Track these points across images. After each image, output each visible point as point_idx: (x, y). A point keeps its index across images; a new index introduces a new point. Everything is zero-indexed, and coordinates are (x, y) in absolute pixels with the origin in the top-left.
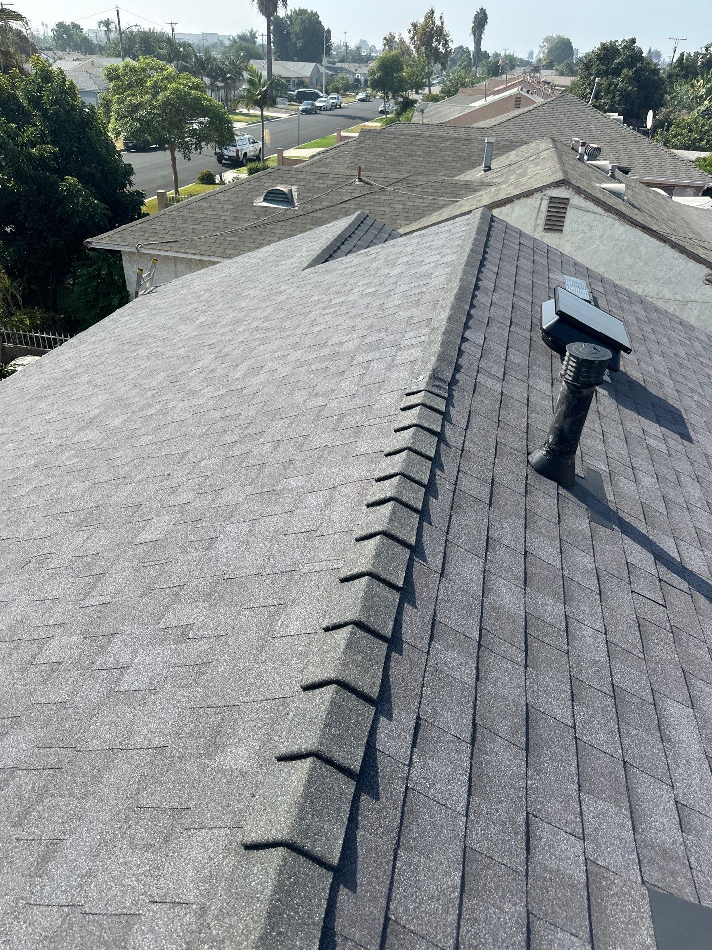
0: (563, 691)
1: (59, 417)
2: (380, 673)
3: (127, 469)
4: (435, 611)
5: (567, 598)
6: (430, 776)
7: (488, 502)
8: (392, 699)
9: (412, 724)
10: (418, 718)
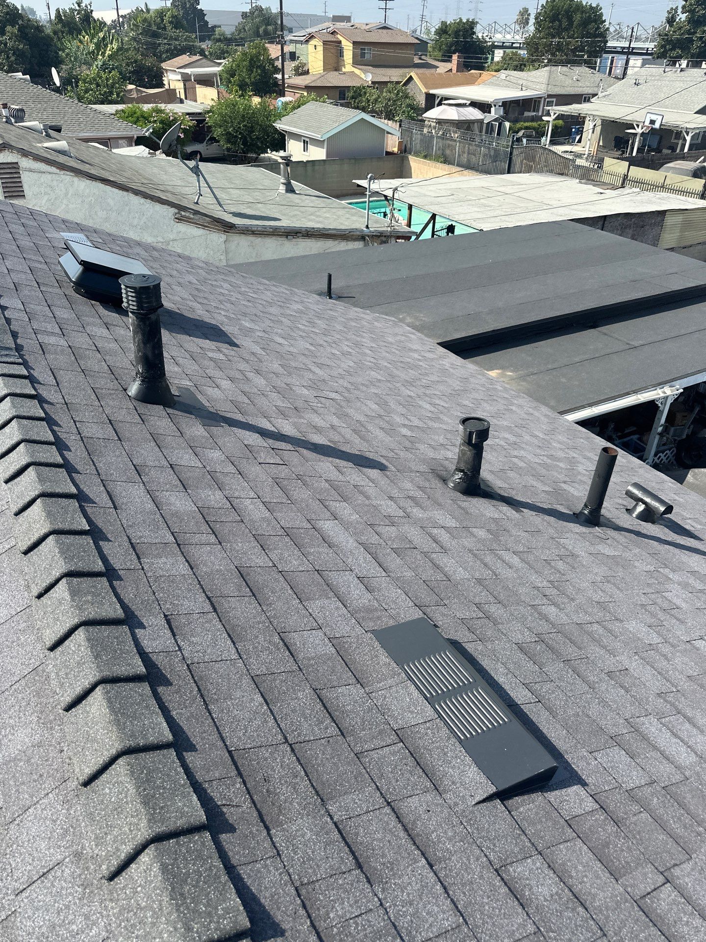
0: (253, 548)
2: (114, 599)
4: (128, 537)
5: (220, 486)
6: (199, 648)
7: (117, 438)
8: (136, 613)
9: (163, 622)
10: (166, 616)
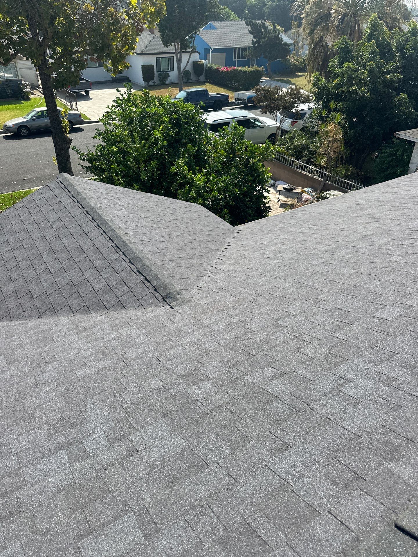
1: (347, 229)
3: (380, 271)
